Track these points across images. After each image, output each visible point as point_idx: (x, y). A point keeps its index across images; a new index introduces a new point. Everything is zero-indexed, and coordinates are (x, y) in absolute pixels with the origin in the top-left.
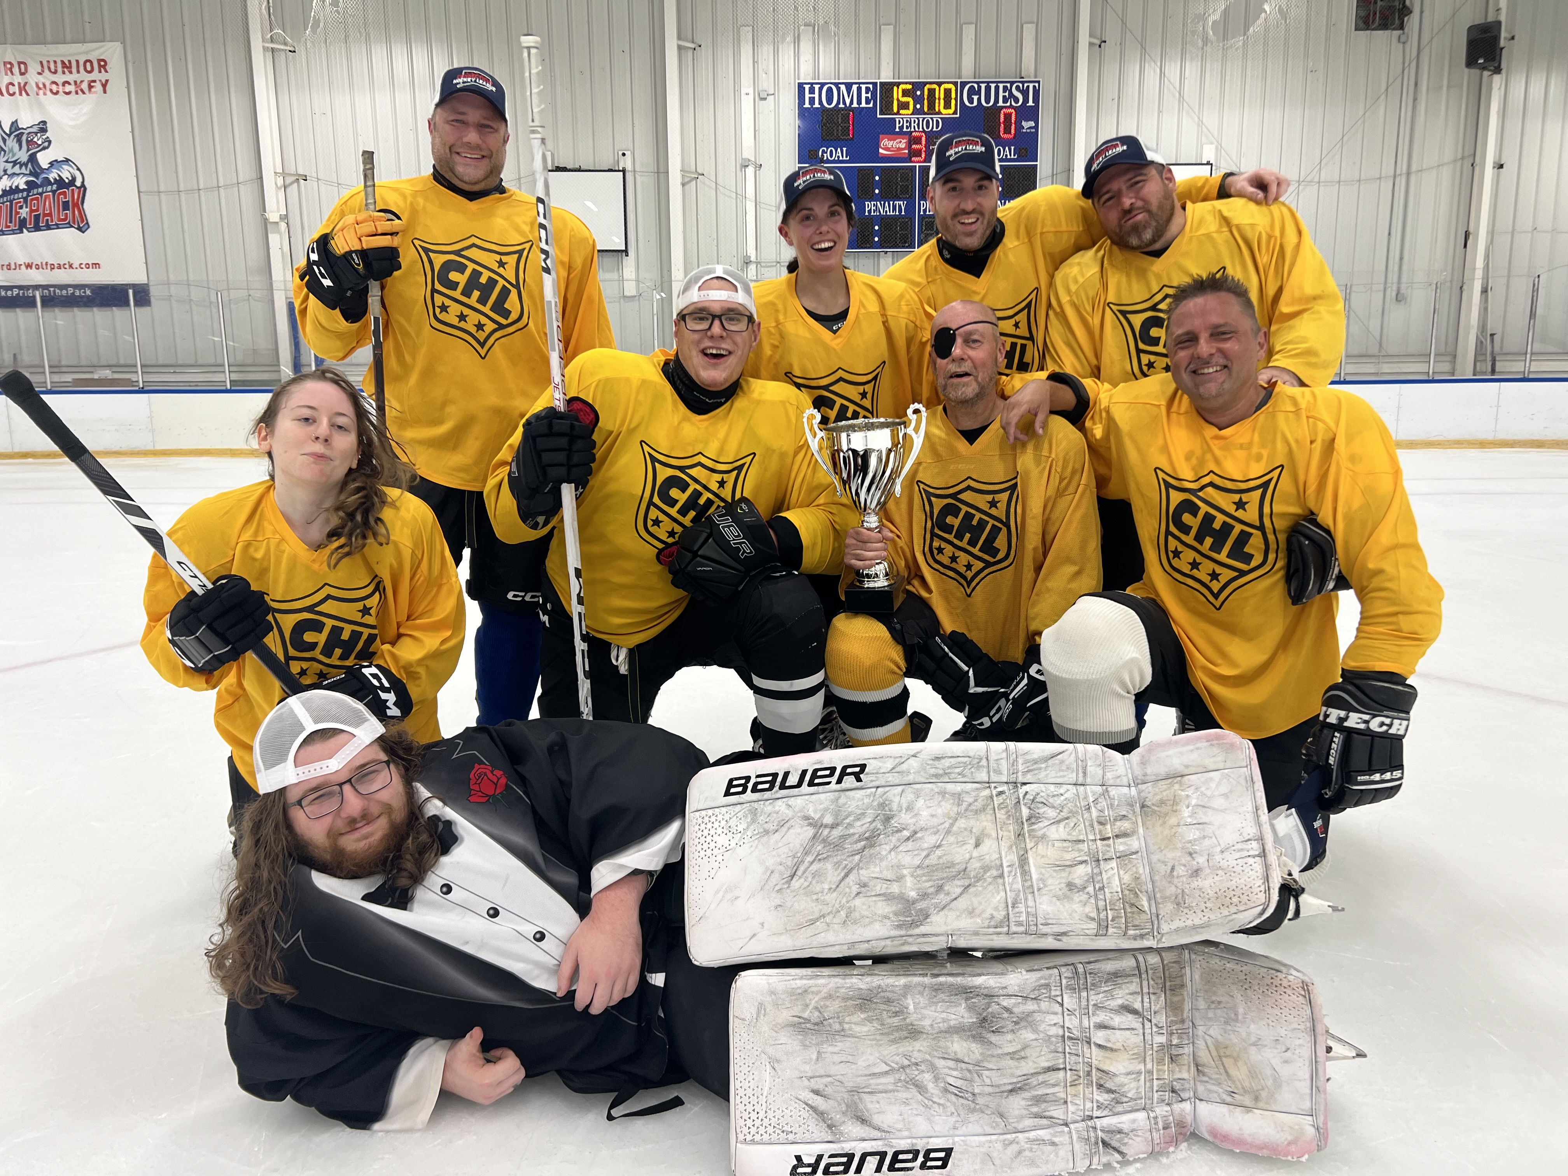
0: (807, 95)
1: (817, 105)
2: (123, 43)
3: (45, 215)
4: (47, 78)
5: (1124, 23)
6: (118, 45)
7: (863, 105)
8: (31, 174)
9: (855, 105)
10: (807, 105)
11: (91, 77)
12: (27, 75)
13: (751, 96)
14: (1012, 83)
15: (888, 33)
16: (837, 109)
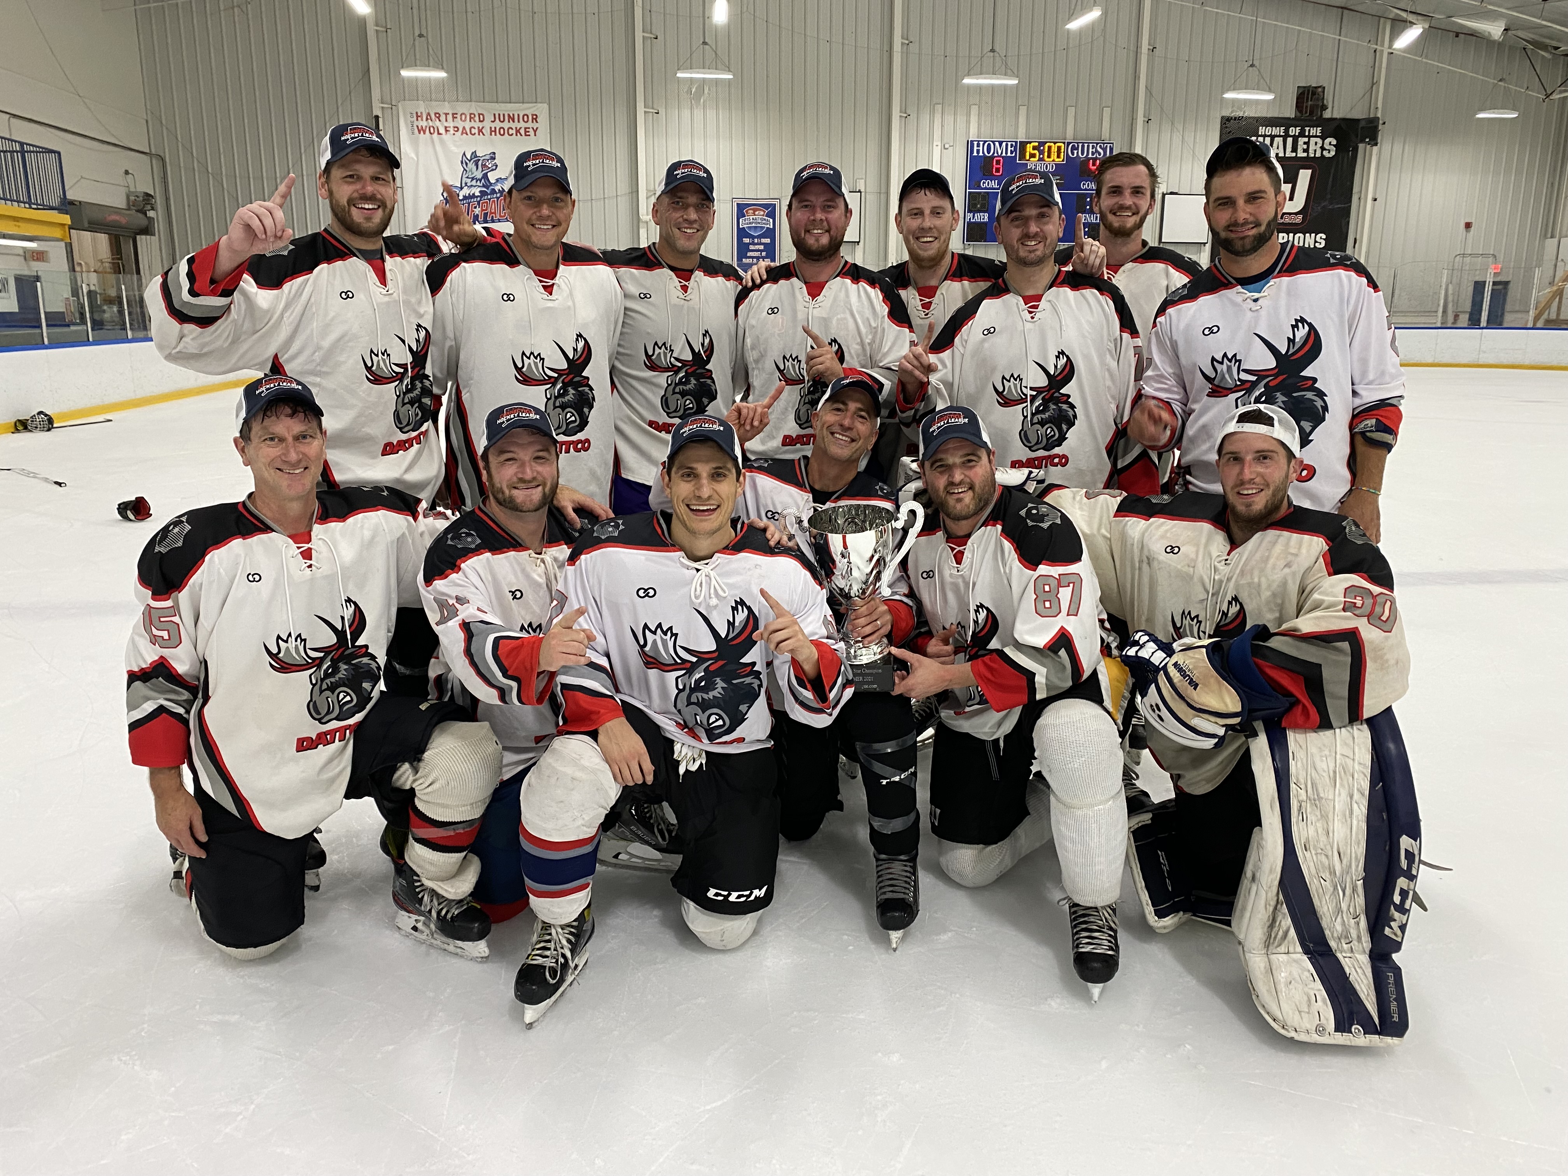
0: (975, 148)
1: (981, 154)
2: (549, 105)
3: (491, 213)
4: (498, 124)
5: (1162, 109)
6: (546, 106)
7: (1009, 154)
8: (484, 186)
9: (1004, 154)
10: (975, 154)
11: (527, 125)
12: (484, 123)
13: (939, 147)
14: (1097, 144)
15: (1023, 111)
16: (993, 157)
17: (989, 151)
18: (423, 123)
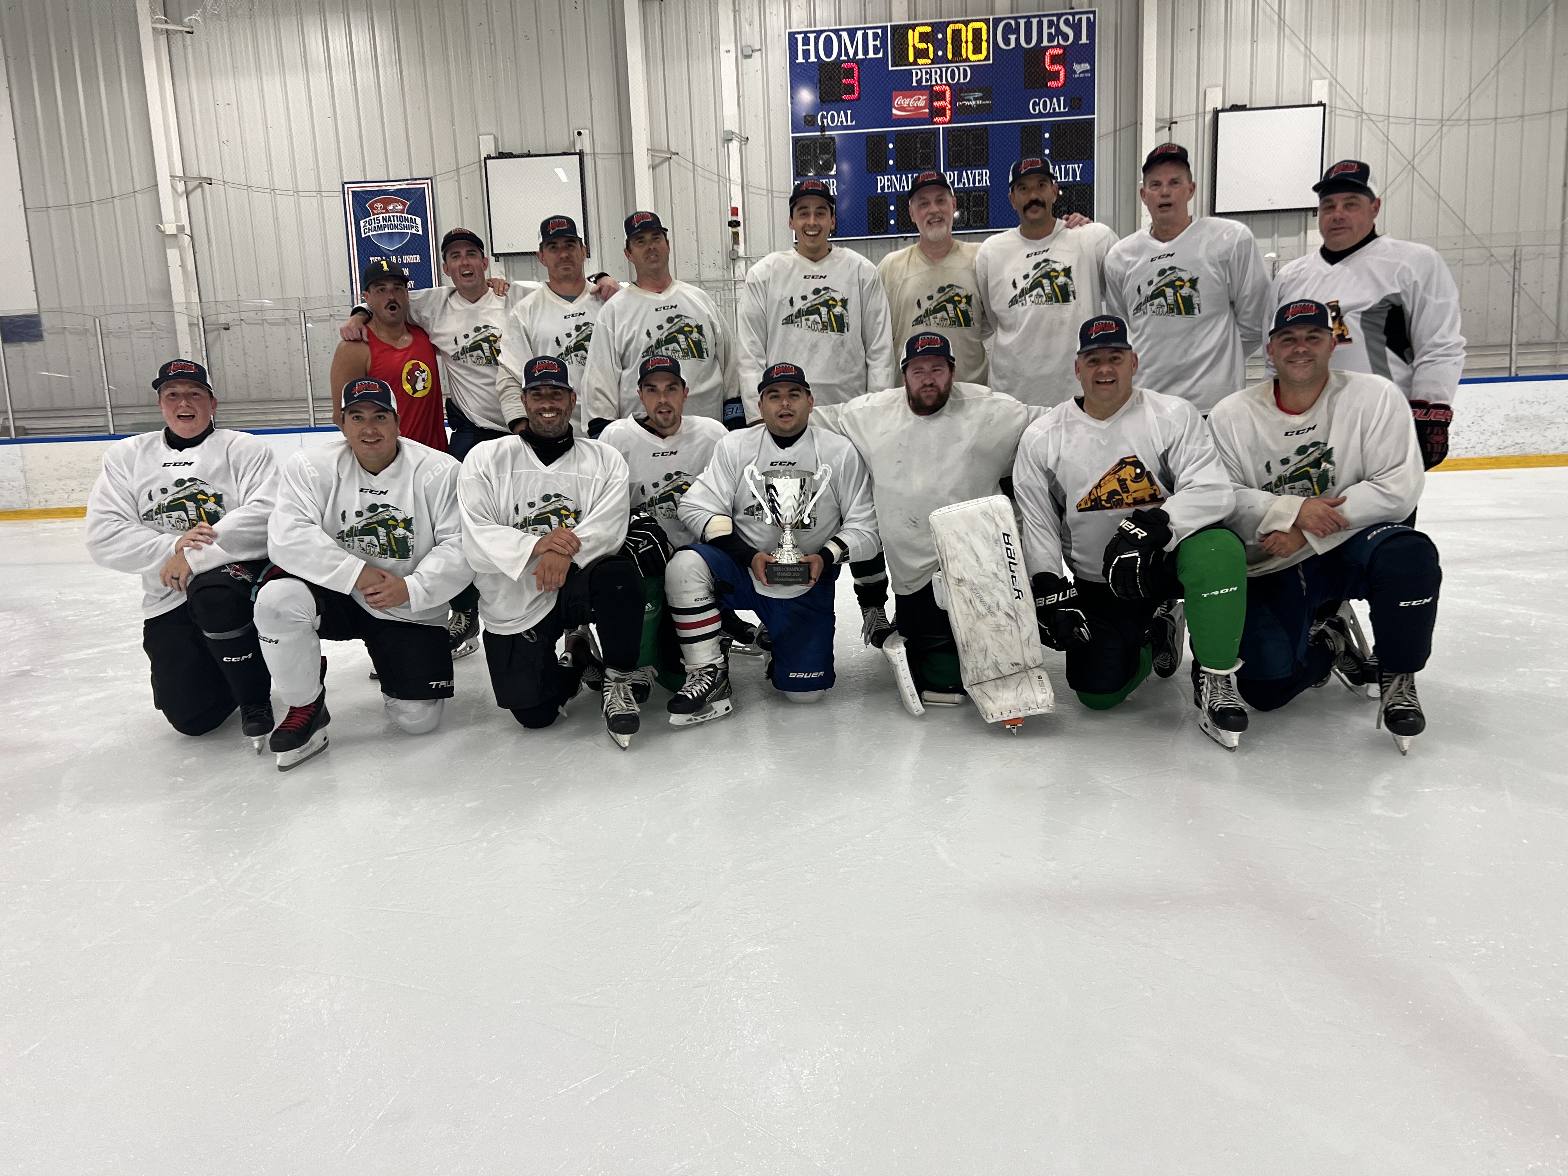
0: (800, 48)
1: (813, 59)
7: (871, 55)
10: (800, 60)
13: (732, 54)
14: (1059, 16)
16: (838, 62)
17: (828, 51)
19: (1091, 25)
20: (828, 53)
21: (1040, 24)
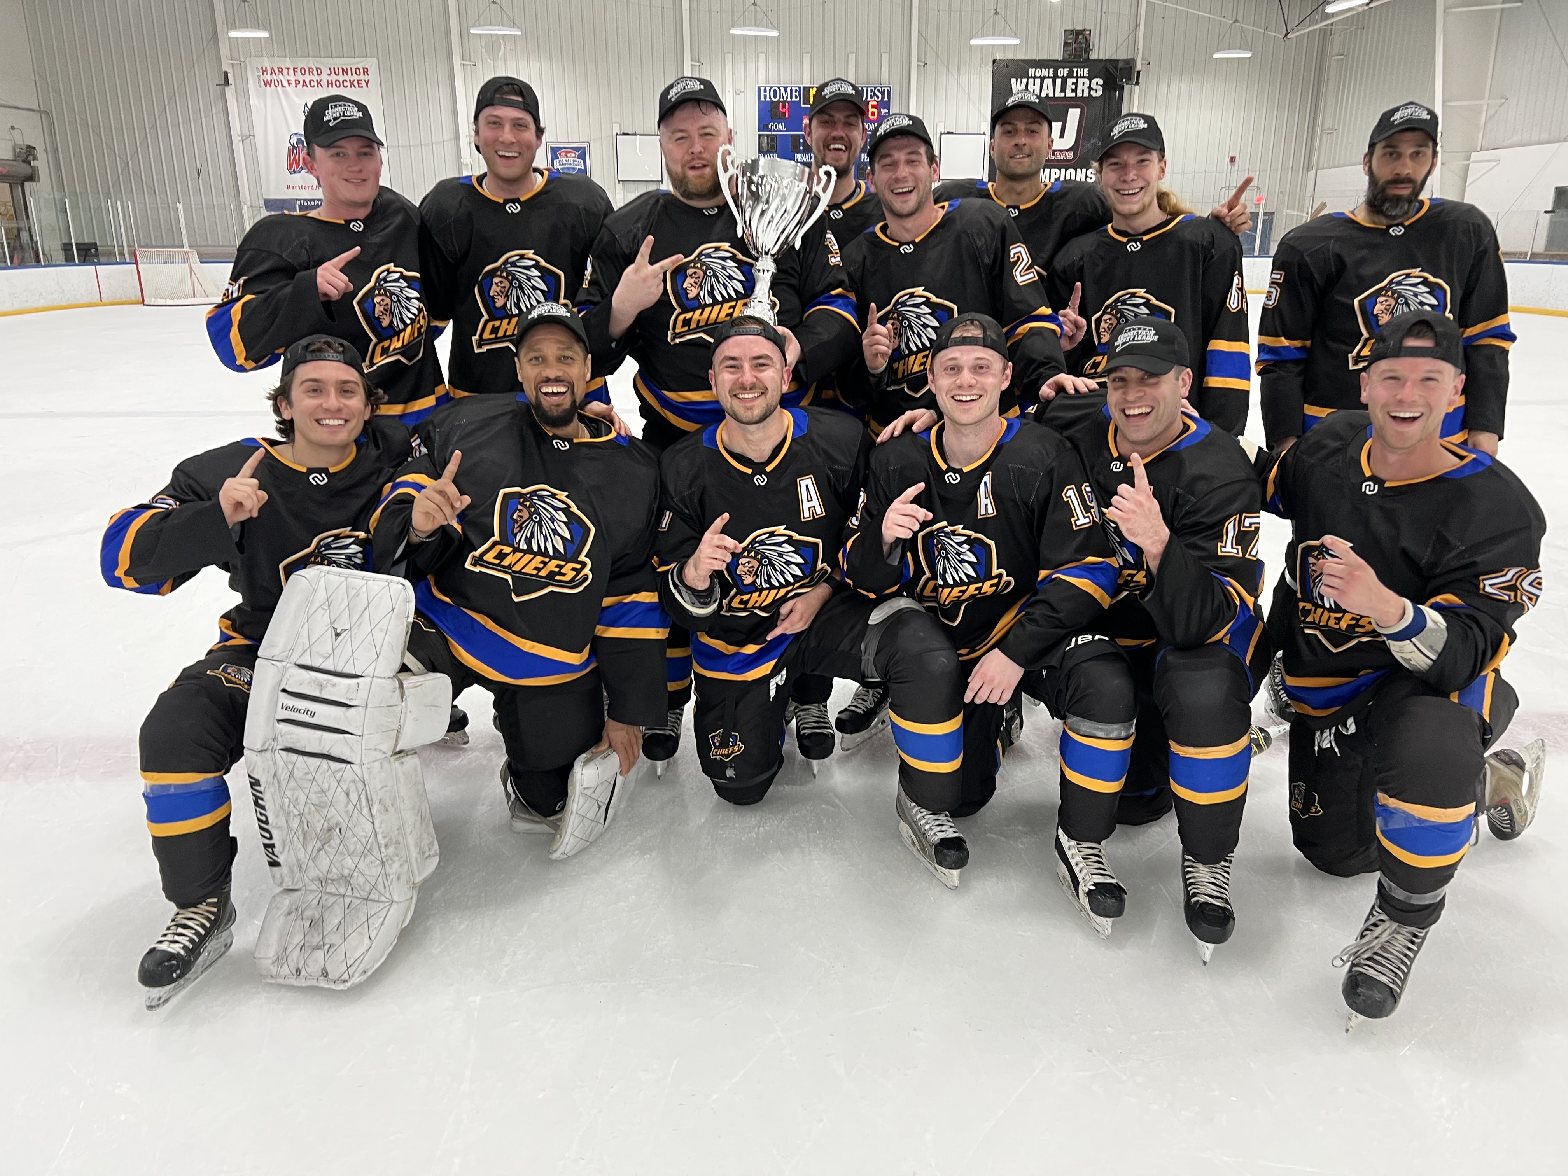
0: (763, 94)
1: (768, 99)
2: (378, 59)
4: (334, 77)
5: (937, 55)
6: (375, 60)
7: (794, 99)
9: (789, 99)
10: (762, 99)
11: (359, 78)
13: (731, 93)
14: (875, 88)
15: (807, 58)
16: (779, 102)
18: (268, 77)
19: (889, 93)
20: (775, 97)
21: (867, 91)
